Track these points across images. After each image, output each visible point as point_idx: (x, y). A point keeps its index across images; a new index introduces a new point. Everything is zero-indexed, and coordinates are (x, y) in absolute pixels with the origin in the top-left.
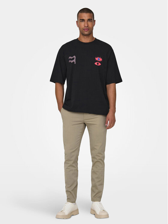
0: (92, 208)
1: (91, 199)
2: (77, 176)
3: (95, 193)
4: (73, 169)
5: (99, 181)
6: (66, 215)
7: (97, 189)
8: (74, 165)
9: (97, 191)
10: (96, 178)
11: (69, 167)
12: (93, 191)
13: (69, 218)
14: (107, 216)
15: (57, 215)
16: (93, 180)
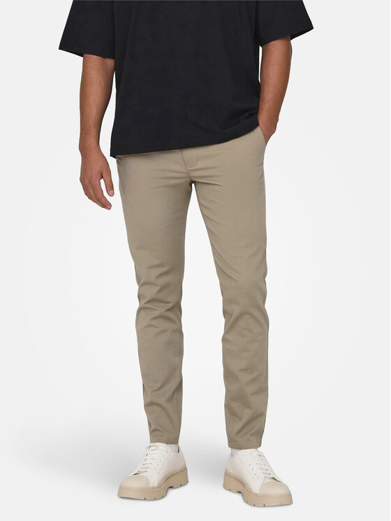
0: (231, 471)
1: (229, 442)
2: (180, 353)
3: (241, 419)
4: (170, 326)
5: (253, 380)
6: (153, 488)
7: (247, 405)
8: (170, 315)
9: (247, 414)
10: (242, 370)
11: (154, 323)
12: (230, 412)
13: (163, 497)
14: (287, 500)
15: (121, 489)
16: (229, 376)
